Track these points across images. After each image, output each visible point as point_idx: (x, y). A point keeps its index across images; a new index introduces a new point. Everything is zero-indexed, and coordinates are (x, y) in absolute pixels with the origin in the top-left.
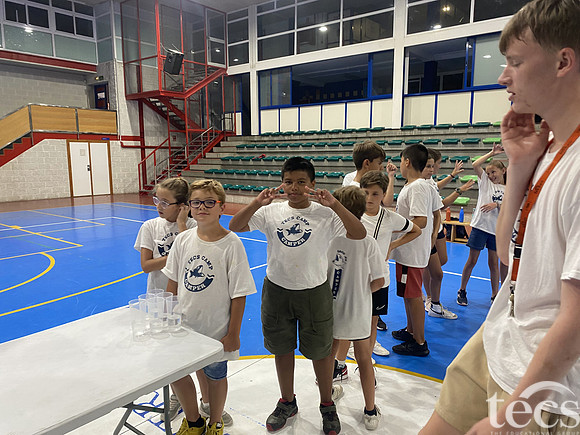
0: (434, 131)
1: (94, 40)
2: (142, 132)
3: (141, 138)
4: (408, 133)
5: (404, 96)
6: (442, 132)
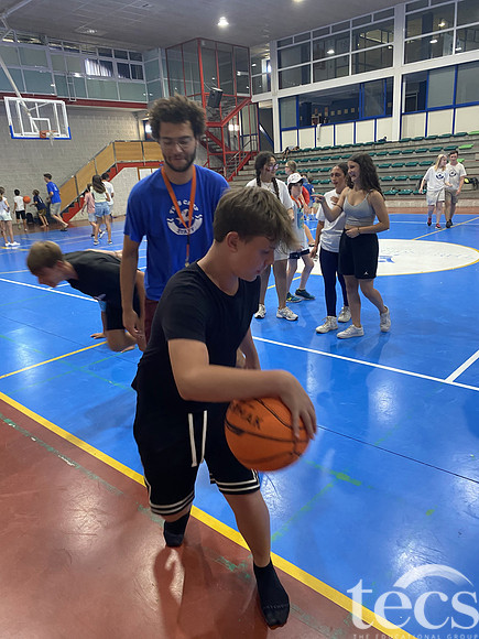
0: (425, 142)
1: (144, 82)
4: (404, 144)
5: (401, 115)
6: (430, 142)
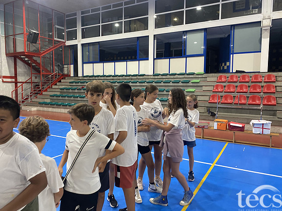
0: (168, 76)
2: (16, 74)
3: (15, 77)
4: (156, 77)
5: (154, 59)
6: (172, 77)
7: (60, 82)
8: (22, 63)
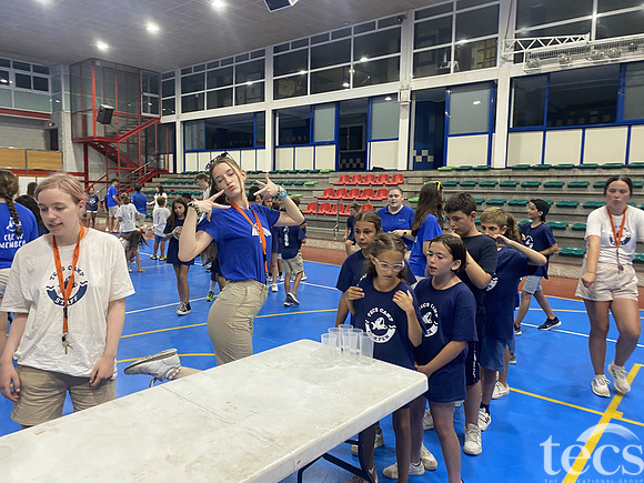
1: (50, 94)
2: (86, 169)
3: (86, 174)
5: (275, 147)
6: (296, 176)
7: (151, 181)
8: (96, 152)
